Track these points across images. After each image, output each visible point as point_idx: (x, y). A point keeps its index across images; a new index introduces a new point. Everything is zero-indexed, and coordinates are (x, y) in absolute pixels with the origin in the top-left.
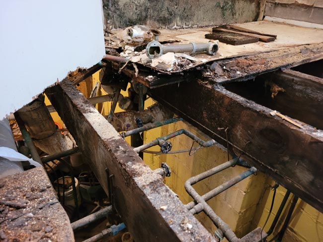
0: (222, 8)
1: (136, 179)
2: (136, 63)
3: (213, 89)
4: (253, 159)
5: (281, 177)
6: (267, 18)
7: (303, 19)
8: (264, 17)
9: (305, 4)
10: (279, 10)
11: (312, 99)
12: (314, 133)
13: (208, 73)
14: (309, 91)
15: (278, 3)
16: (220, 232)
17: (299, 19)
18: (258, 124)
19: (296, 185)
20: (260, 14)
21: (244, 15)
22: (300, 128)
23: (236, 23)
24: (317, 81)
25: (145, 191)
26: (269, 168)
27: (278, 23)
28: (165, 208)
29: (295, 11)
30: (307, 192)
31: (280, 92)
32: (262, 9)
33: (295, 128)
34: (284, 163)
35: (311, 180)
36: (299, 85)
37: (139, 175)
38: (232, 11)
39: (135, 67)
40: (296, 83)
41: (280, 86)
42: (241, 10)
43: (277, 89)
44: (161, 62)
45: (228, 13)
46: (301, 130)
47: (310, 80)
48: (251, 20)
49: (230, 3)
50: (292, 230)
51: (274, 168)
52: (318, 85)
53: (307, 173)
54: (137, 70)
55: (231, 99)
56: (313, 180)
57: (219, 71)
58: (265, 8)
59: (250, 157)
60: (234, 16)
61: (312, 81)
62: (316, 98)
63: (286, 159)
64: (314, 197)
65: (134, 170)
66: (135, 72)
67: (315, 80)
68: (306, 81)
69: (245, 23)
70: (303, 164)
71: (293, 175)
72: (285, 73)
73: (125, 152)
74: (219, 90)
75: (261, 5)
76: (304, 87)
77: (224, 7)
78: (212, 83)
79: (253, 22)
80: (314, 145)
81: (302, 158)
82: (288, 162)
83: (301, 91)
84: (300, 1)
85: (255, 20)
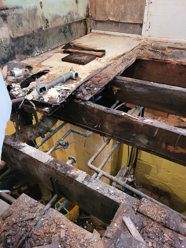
1: (77, 179)
2: (32, 100)
3: (86, 105)
4: (118, 138)
5: (134, 144)
6: (92, 31)
7: (115, 30)
8: (91, 30)
9: (114, 20)
10: (99, 25)
11: (135, 92)
12: (144, 121)
13: (79, 95)
14: (133, 88)
15: (98, 20)
16: (115, 183)
17: (113, 30)
18: (116, 121)
19: (141, 146)
20: (88, 29)
21: (79, 32)
22: (137, 120)
23: (75, 39)
24: (136, 82)
25: (85, 184)
26: (127, 141)
27: (101, 34)
28: (98, 188)
29: (109, 25)
30: (147, 148)
31: (118, 90)
32: (88, 25)
33: (135, 120)
34: (134, 137)
35: (147, 142)
36: (127, 85)
37: (77, 176)
38: (70, 32)
39: (31, 102)
40: (125, 84)
41: (117, 87)
42: (76, 30)
43: (116, 89)
44: (50, 97)
45: (68, 34)
46: (138, 121)
47: (132, 82)
48: (84, 35)
49: (68, 27)
50: (139, 159)
51: (130, 140)
52: (137, 84)
53: (145, 139)
54: (34, 105)
55: (98, 109)
56: (148, 142)
57: (85, 91)
58: (90, 24)
59: (116, 137)
60: (73, 35)
61: (134, 83)
62: (137, 91)
63: (134, 135)
64: (150, 149)
65: (73, 175)
66: (33, 106)
67: (135, 82)
68: (130, 83)
69: (80, 38)
70: (143, 136)
71: (139, 142)
72: (118, 79)
73: (62, 166)
74: (89, 105)
75: (87, 23)
76: (130, 86)
77: (64, 31)
78: (84, 101)
79: (85, 36)
80: (145, 127)
81: (141, 133)
82: (135, 136)
83: (129, 88)
84: (111, 19)
85: (86, 34)
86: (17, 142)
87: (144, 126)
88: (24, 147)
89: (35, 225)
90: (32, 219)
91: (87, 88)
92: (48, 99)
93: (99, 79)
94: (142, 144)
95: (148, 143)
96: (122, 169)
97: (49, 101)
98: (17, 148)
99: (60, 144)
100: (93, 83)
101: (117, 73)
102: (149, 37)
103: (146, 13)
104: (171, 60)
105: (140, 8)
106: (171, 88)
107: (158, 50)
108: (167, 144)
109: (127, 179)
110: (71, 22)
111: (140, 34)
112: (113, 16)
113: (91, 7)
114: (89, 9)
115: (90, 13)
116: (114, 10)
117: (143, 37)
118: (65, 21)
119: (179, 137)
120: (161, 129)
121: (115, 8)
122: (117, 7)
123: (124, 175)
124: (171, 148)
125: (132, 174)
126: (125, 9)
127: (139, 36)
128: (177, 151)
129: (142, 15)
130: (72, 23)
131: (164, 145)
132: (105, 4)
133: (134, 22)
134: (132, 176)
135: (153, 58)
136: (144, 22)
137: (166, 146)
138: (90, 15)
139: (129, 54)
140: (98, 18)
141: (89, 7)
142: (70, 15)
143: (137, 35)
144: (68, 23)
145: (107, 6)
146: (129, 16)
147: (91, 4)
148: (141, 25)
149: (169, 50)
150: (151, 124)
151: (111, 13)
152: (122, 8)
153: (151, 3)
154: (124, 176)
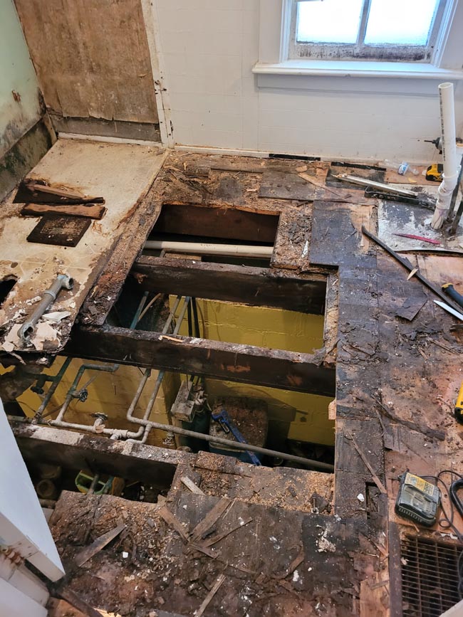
0: (7, 168)
1: (123, 453)
2: (14, 351)
3: (101, 332)
4: (161, 367)
6: (61, 135)
7: (109, 134)
8: (57, 134)
9: (103, 117)
10: (73, 124)
11: (172, 279)
12: (190, 343)
13: (87, 318)
14: (167, 273)
15: (68, 117)
17: (104, 134)
19: (194, 371)
20: (51, 134)
21: (35, 152)
22: (181, 343)
23: (32, 168)
25: (134, 455)
26: (174, 368)
27: (81, 141)
28: (150, 455)
29: (95, 125)
31: (144, 278)
32: (49, 126)
36: (157, 271)
37: (122, 449)
38: (19, 160)
39: (14, 354)
40: (154, 269)
41: (142, 273)
42: (28, 150)
43: (140, 277)
44: (43, 340)
45: (15, 167)
46: (183, 344)
48: (45, 150)
49: (13, 154)
53: (198, 363)
54: (19, 357)
55: (123, 336)
57: (93, 310)
58: (52, 122)
59: (157, 366)
60: (26, 163)
62: (175, 277)
65: (116, 450)
66: (19, 360)
69: (42, 160)
70: (193, 360)
72: (140, 263)
73: (98, 443)
74: (107, 331)
75: (46, 123)
77: (8, 165)
78: (98, 326)
79: (50, 151)
80: (194, 350)
81: (191, 357)
82: (184, 362)
84: (95, 115)
85: (50, 146)
86: (20, 427)
87: (191, 349)
88: (34, 431)
89: (93, 517)
90: (87, 513)
91: (95, 302)
92: (42, 345)
93: (109, 276)
94: (196, 369)
95: (203, 367)
96: (182, 388)
97: (44, 349)
98: (26, 436)
99: (74, 397)
100: (101, 287)
101: (135, 253)
102: (176, 147)
103: (159, 107)
104: (218, 202)
105: (148, 99)
106: (222, 270)
107: (195, 179)
108: (225, 365)
109: (193, 403)
110: (16, 141)
111: (159, 140)
112: (99, 110)
113: (46, 92)
114: (43, 98)
115: (48, 104)
116: (97, 100)
117: (165, 146)
118: (5, 146)
119: (236, 356)
120: (212, 351)
121: (98, 95)
122: (101, 94)
123: (186, 398)
124: (232, 369)
125: (201, 390)
126: (119, 97)
127: (158, 144)
128: (239, 370)
129: (153, 109)
130: (18, 142)
131: (222, 366)
132: (76, 88)
133: (141, 122)
134: (201, 393)
135: (190, 201)
136: (160, 121)
137: (225, 367)
138: (48, 106)
139: (148, 200)
140: (67, 113)
141: (43, 93)
142: (10, 131)
143: (153, 142)
144: (12, 146)
145: (80, 91)
146: (129, 111)
147: (46, 87)
148: (157, 126)
149: (213, 176)
150: (200, 346)
151: (93, 104)
152: (113, 96)
153: (165, 90)
154: (188, 399)
